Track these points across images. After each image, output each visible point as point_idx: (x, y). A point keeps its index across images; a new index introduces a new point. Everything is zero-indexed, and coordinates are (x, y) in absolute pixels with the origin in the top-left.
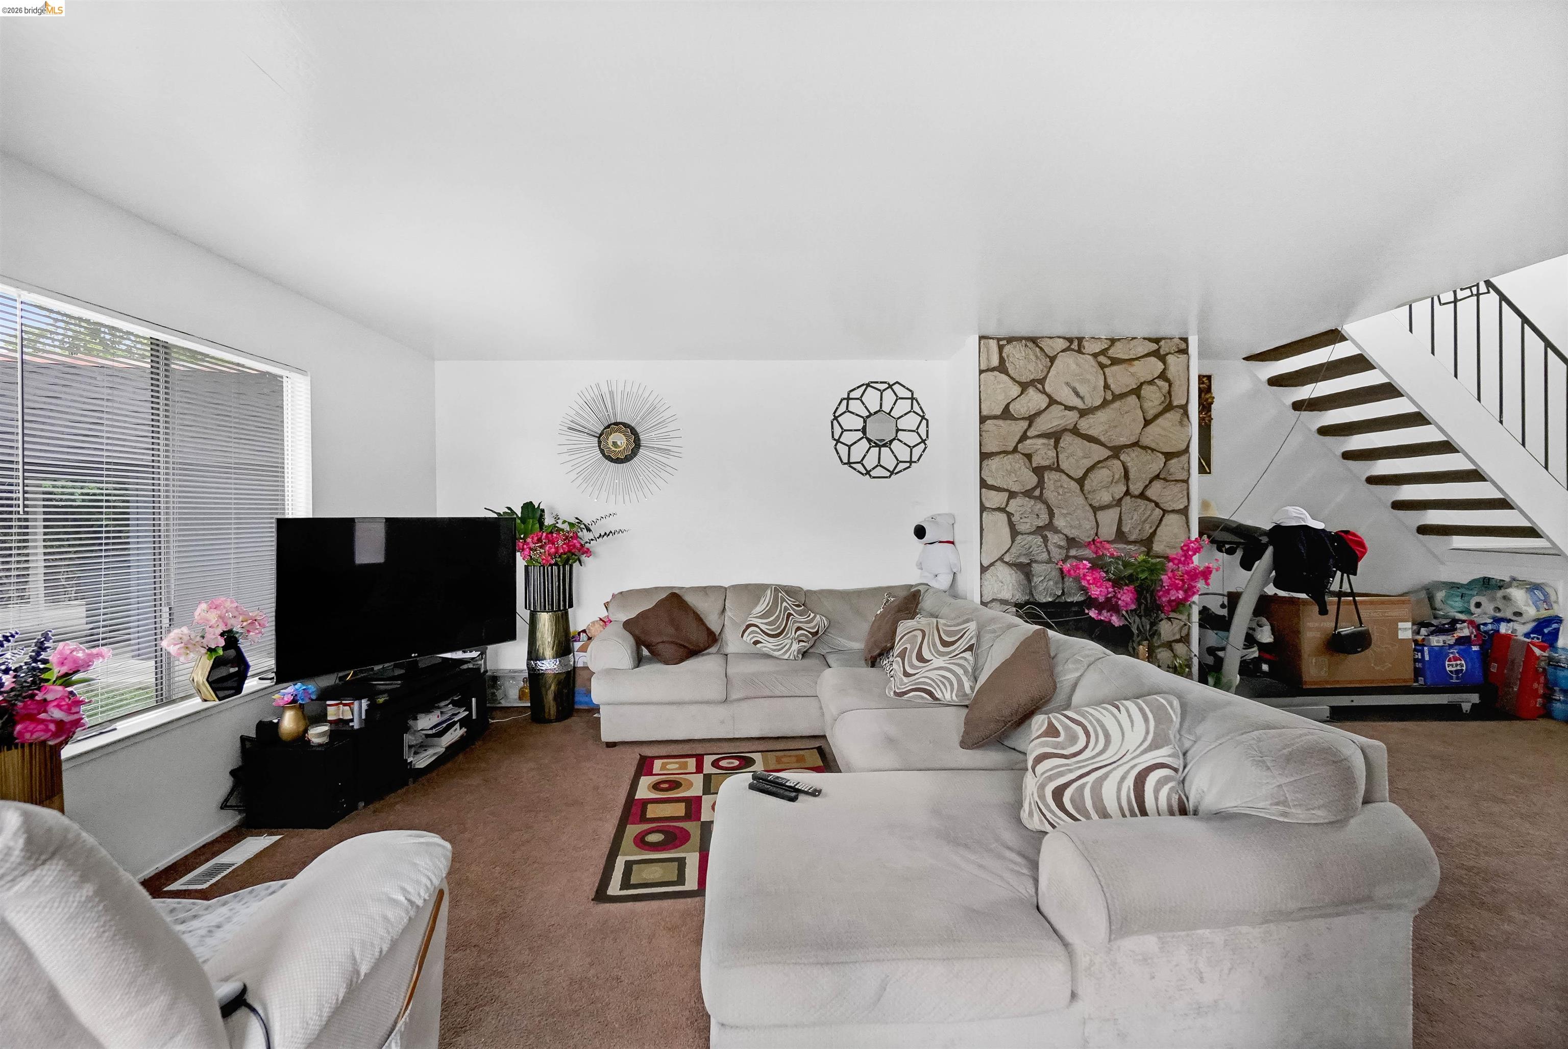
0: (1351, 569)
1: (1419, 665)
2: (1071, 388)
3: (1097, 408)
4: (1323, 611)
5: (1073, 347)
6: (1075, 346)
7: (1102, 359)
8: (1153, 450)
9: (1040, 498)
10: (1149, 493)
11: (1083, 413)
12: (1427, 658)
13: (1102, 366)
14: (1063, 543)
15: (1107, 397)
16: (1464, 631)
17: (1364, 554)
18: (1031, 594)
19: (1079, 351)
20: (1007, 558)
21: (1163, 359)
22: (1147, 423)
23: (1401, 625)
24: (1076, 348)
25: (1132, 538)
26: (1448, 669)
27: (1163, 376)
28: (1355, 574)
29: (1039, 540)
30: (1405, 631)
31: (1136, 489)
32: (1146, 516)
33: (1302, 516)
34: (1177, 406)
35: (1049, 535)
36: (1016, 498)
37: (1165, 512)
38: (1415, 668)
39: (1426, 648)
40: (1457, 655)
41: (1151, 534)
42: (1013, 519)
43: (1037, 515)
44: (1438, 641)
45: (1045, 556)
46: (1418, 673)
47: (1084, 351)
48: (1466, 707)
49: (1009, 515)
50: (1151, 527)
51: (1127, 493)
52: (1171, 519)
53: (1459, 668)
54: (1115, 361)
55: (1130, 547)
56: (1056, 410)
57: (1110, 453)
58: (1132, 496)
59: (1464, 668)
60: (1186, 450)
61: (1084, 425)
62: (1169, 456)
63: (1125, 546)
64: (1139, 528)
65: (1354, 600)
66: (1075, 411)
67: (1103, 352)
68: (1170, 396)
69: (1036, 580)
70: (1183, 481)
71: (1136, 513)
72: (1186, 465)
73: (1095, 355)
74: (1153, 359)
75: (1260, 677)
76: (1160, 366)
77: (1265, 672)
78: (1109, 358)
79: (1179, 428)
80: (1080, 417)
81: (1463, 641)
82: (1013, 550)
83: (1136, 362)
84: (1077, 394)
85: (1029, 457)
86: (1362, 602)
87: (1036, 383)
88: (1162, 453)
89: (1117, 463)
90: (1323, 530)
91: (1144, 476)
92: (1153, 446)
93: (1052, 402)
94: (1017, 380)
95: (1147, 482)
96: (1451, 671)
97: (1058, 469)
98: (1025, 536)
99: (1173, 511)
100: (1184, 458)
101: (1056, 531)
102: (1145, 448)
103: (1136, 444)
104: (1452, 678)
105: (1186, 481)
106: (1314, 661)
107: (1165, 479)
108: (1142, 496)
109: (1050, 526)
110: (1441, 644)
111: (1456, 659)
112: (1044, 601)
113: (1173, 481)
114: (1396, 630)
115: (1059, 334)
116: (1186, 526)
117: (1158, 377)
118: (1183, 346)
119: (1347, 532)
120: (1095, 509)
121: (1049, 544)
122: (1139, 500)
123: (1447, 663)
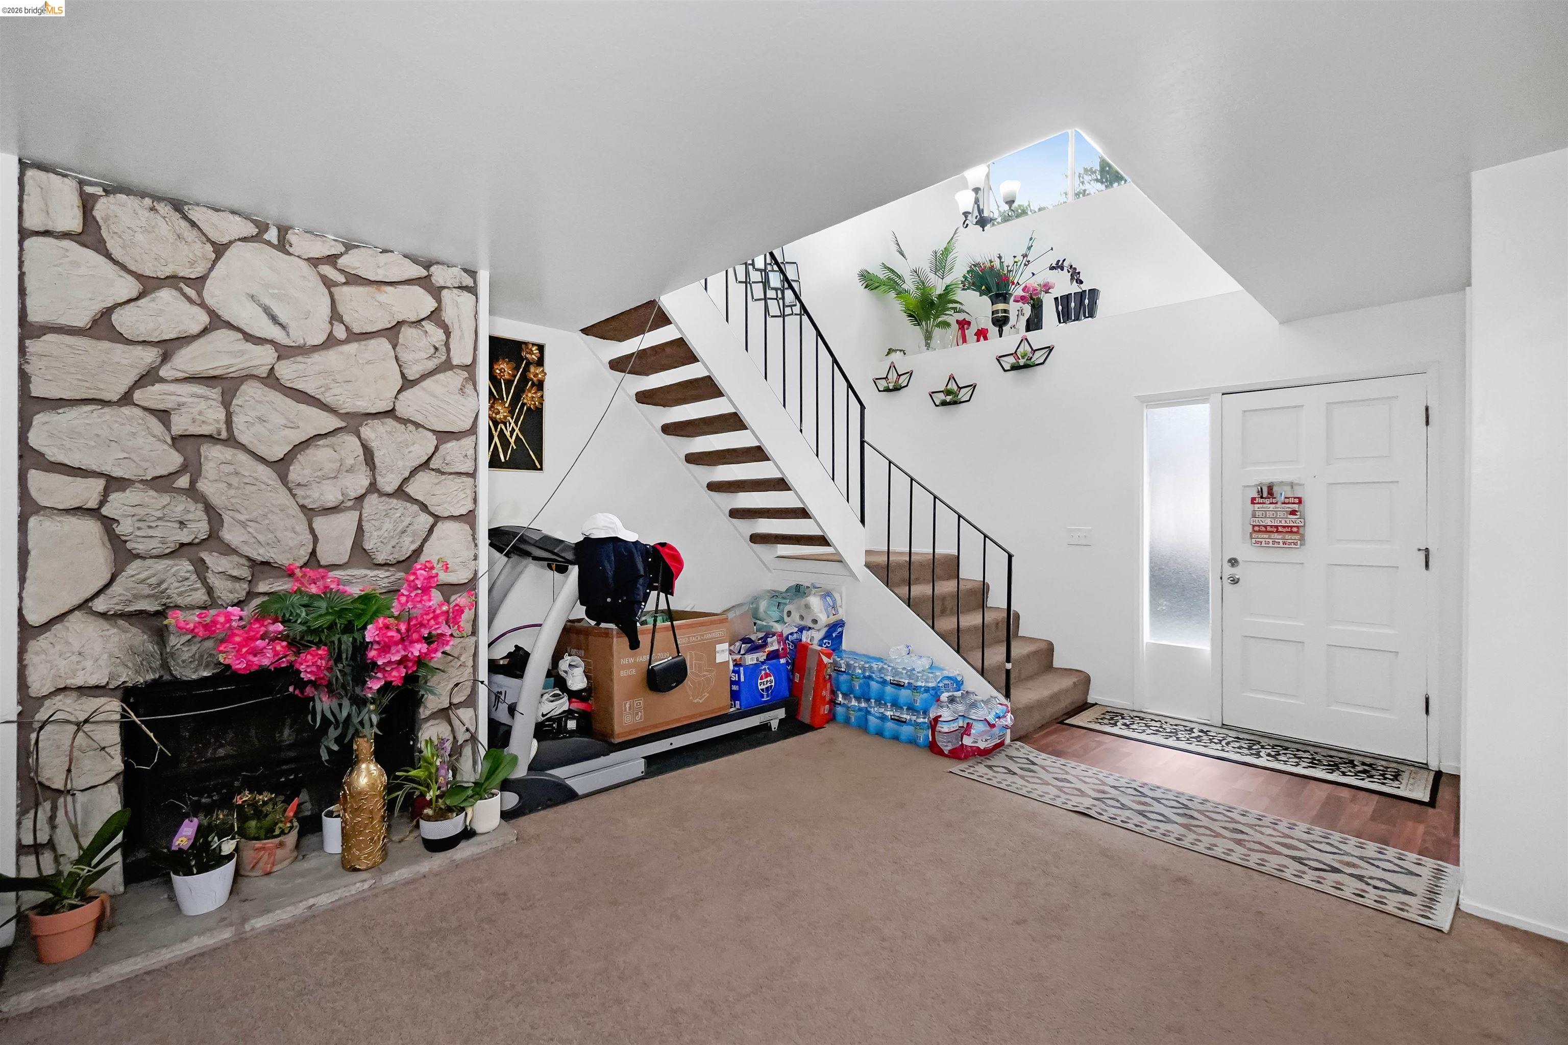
0: (668, 589)
1: (735, 688)
2: (260, 305)
3: (316, 348)
4: (634, 644)
5: (266, 236)
6: (272, 235)
7: (327, 270)
8: (417, 425)
9: (192, 492)
10: (411, 489)
11: (284, 352)
12: (742, 679)
13: (328, 284)
14: (245, 573)
15: (335, 333)
16: (774, 645)
17: (680, 570)
18: (165, 666)
19: (282, 246)
20: (100, 605)
21: (436, 292)
22: (407, 383)
23: (719, 647)
24: (275, 241)
25: (381, 558)
26: (760, 688)
27: (435, 316)
28: (672, 594)
29: (184, 567)
30: (723, 654)
31: (388, 483)
32: (405, 524)
33: (611, 526)
34: (458, 366)
35: (211, 559)
36: (124, 490)
37: (437, 518)
38: (732, 692)
39: (742, 669)
40: (768, 671)
41: (414, 551)
42: (119, 530)
43: (181, 523)
44: (752, 659)
45: (200, 596)
46: (735, 696)
47: (291, 250)
48: (775, 725)
49: (108, 523)
50: (412, 542)
51: (373, 487)
52: (445, 529)
53: (769, 685)
54: (354, 279)
55: (376, 572)
56: (222, 337)
57: (339, 423)
58: (382, 494)
59: (773, 684)
60: (473, 430)
61: (287, 371)
62: (444, 436)
63: (368, 572)
64: (393, 543)
65: (672, 624)
66: (268, 346)
67: (332, 260)
68: (448, 350)
69: (174, 641)
70: (467, 474)
71: (387, 520)
72: (472, 451)
73: (314, 262)
74: (417, 290)
75: (565, 737)
76: (431, 304)
77: (572, 731)
78: (341, 271)
79: (458, 397)
80: (279, 358)
81: (774, 655)
82: (116, 588)
83: (389, 289)
84: (274, 319)
85: (163, 415)
86: (680, 627)
87: (182, 285)
88: (433, 431)
89: (351, 442)
90: (636, 543)
91: (400, 463)
92: (418, 418)
93: (217, 322)
94: (133, 268)
95: (407, 474)
96: (762, 690)
97: (231, 441)
98: (149, 562)
99: (452, 518)
100: (468, 442)
101: (229, 550)
102: (405, 422)
103: (390, 413)
104: (762, 696)
105: (473, 475)
106: (628, 706)
107: (438, 471)
108: (400, 493)
109: (213, 539)
110: (755, 662)
111: (767, 675)
112: (194, 677)
113: (451, 474)
114: (714, 653)
115: (236, 206)
116: (470, 538)
117: (428, 318)
118: (468, 281)
119: (663, 545)
120: (309, 513)
121: (209, 575)
122: (394, 501)
123: (759, 681)
